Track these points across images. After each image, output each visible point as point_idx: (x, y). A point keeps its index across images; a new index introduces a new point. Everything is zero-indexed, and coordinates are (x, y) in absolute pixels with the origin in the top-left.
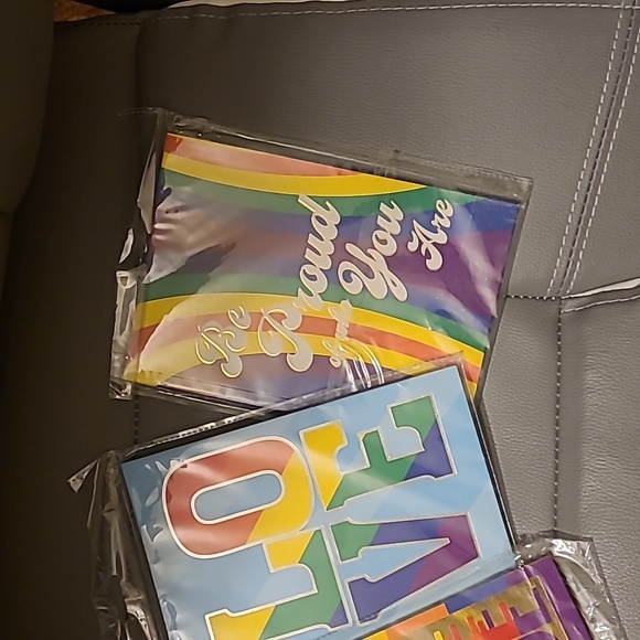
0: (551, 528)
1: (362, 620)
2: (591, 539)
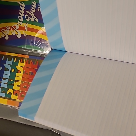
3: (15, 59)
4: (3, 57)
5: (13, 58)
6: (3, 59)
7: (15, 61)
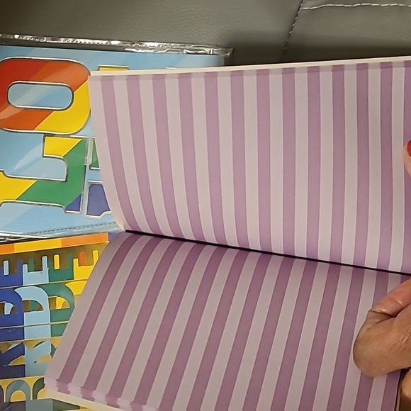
3: (56, 257)
4: (6, 263)
5: (45, 259)
6: (6, 272)
7: (57, 267)
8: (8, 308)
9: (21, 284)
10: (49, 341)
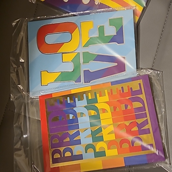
0: (151, 68)
1: (85, 82)
2: (162, 72)
3: (90, 94)
4: (68, 98)
5: (84, 95)
6: (69, 102)
7: (90, 98)
8: (71, 116)
9: (75, 107)
10: (90, 129)
